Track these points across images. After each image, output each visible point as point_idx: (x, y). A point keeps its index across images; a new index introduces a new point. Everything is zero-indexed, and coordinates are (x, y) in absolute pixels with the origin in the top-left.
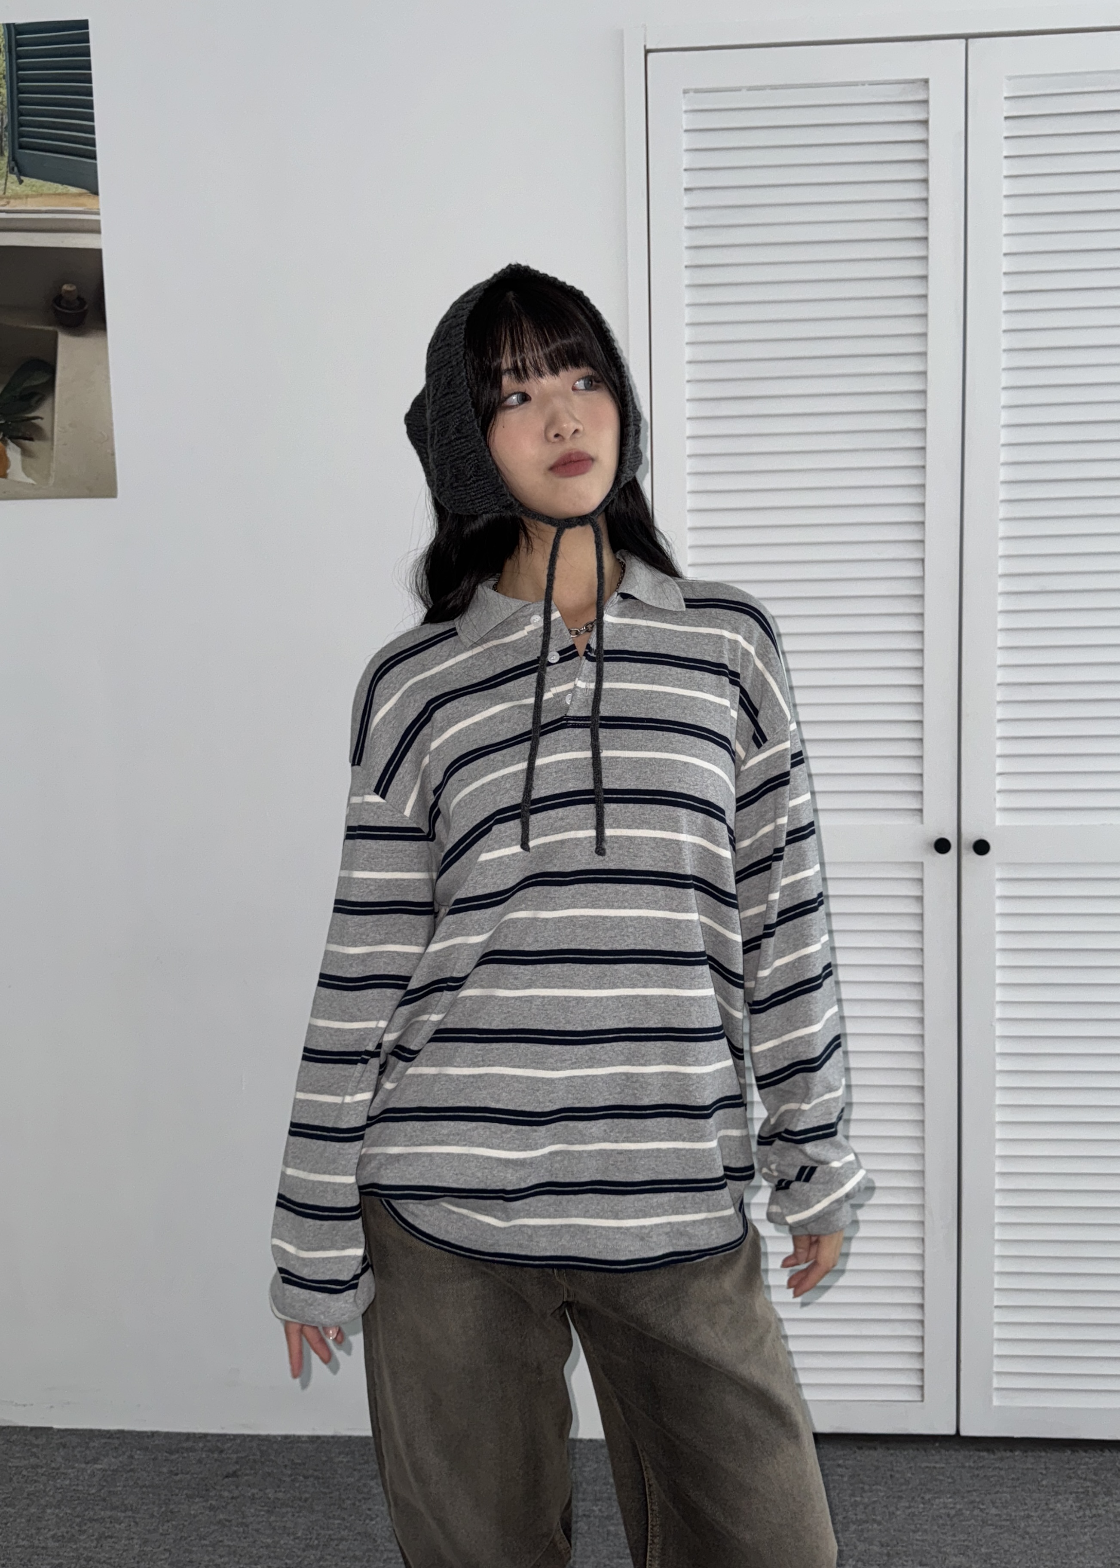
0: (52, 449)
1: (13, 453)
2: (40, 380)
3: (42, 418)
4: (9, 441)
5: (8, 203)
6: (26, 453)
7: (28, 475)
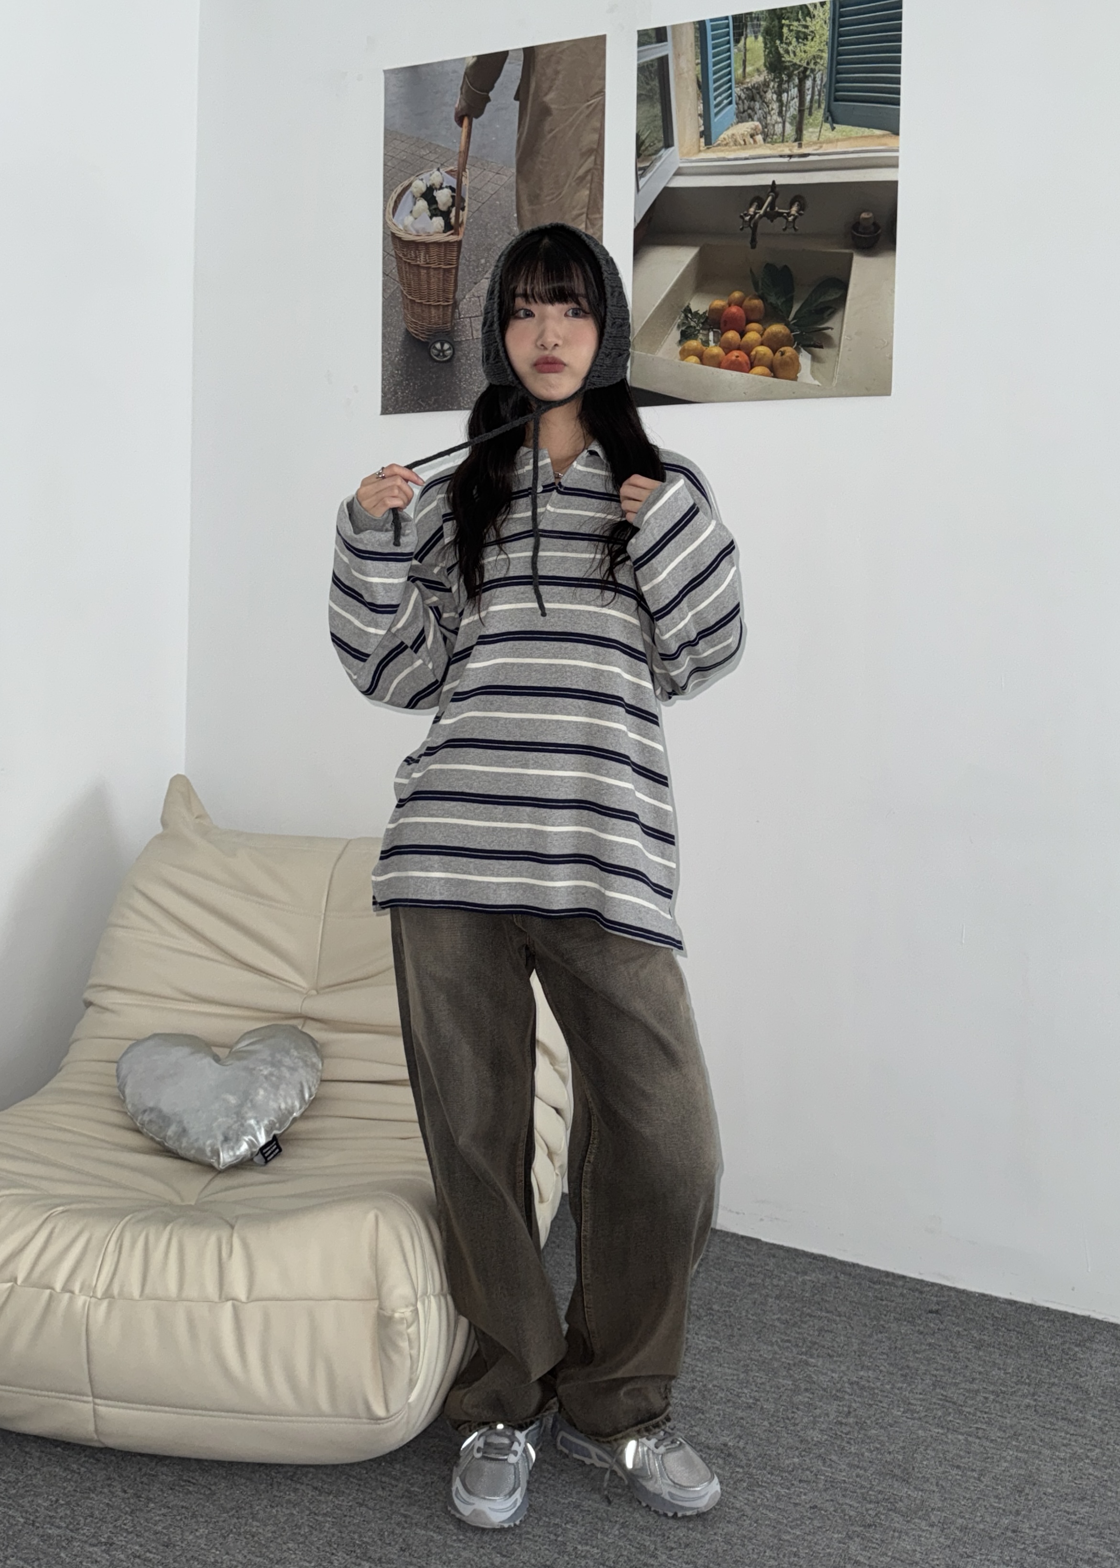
0: (838, 355)
1: (805, 359)
2: (833, 295)
3: (832, 329)
4: (802, 349)
5: (821, 147)
6: (815, 358)
7: (815, 377)
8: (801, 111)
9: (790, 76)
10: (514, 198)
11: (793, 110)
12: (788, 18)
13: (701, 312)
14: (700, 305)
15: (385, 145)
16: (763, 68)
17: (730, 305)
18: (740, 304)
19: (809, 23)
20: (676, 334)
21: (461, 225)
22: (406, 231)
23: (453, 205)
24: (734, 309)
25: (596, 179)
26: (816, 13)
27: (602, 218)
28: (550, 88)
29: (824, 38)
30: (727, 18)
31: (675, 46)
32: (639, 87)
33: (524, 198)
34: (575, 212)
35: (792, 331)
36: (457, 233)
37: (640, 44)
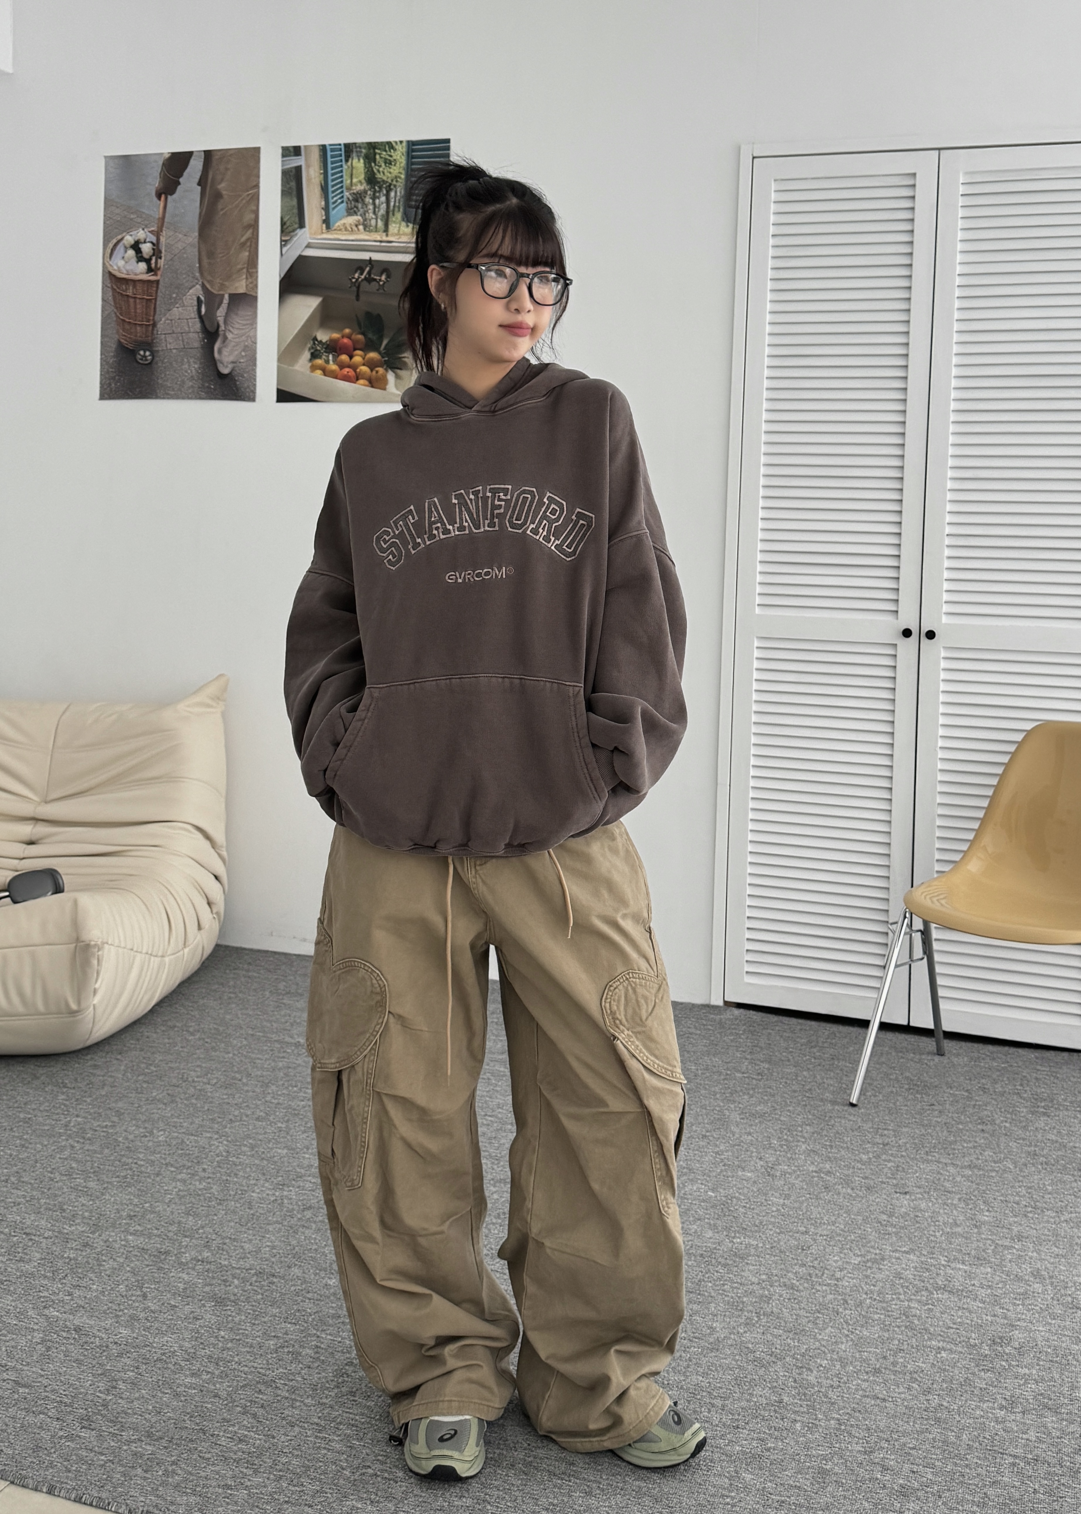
1: (391, 376)
4: (389, 370)
5: (400, 237)
6: (398, 377)
8: (388, 212)
9: (380, 188)
10: (197, 253)
11: (382, 211)
12: (379, 149)
13: (324, 341)
14: (323, 336)
15: (105, 209)
16: (363, 181)
17: (343, 337)
18: (349, 337)
19: (392, 154)
20: (307, 355)
21: (159, 269)
22: (119, 270)
23: (154, 255)
24: (346, 340)
25: (253, 245)
26: (397, 147)
27: (257, 272)
28: (222, 180)
29: (402, 165)
30: (340, 145)
31: (306, 160)
32: (283, 185)
33: (204, 253)
34: (239, 267)
35: (383, 357)
36: (156, 274)
37: (283, 156)
